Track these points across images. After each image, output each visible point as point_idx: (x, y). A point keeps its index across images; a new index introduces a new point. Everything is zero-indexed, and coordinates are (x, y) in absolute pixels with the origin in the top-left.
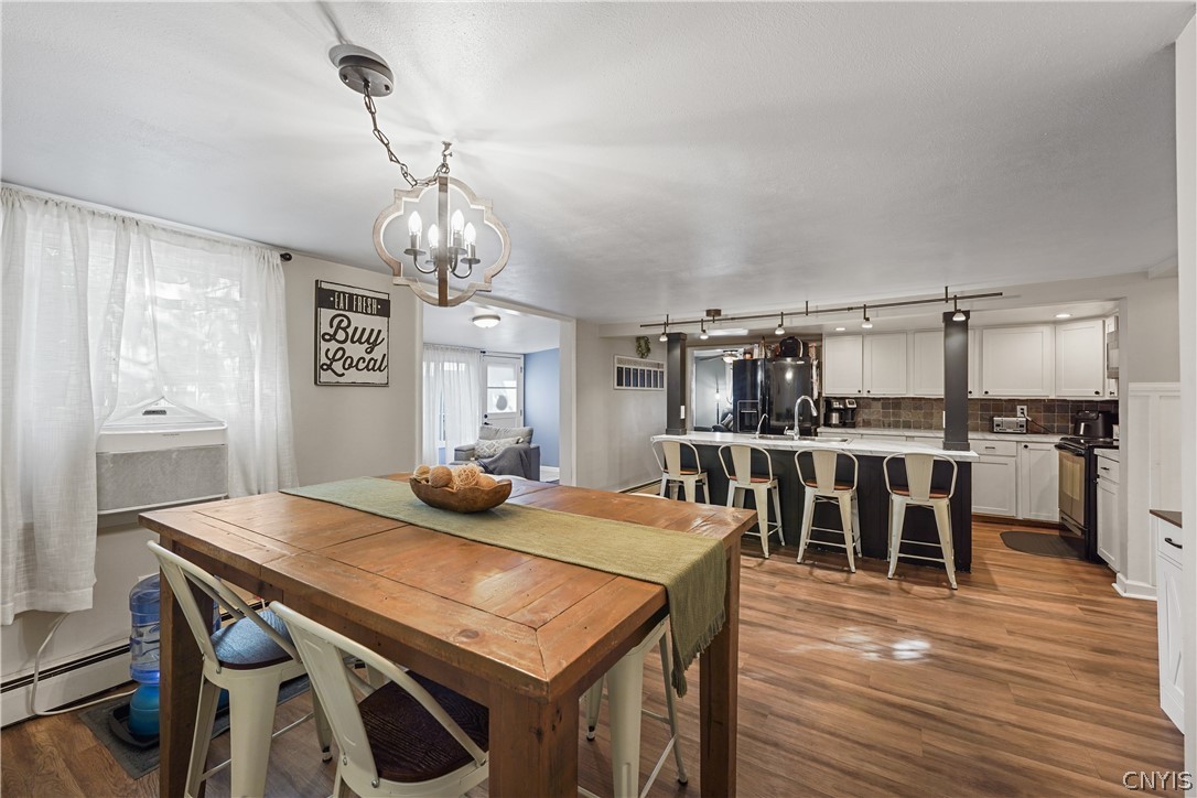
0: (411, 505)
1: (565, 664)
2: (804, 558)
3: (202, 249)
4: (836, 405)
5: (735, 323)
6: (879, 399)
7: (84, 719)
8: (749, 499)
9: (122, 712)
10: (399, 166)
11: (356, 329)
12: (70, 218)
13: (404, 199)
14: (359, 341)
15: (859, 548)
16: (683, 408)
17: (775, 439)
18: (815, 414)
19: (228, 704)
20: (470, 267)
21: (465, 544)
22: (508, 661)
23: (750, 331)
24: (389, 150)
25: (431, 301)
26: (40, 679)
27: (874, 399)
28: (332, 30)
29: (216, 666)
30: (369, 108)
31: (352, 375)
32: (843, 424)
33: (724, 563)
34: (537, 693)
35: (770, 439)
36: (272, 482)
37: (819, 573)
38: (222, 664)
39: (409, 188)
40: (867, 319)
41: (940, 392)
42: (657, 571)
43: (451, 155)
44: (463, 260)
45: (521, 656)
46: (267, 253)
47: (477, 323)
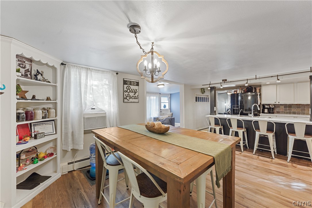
0: (145, 131)
1: (187, 174)
2: (256, 153)
3: (101, 73)
4: (266, 107)
5: (232, 83)
6: (283, 105)
7: (82, 172)
8: (237, 134)
9: (89, 171)
10: (142, 50)
11: (132, 89)
12: (78, 69)
13: (143, 57)
14: (132, 92)
15: (276, 151)
16: (215, 107)
17: (245, 117)
18: (259, 109)
19: (108, 173)
20: (159, 73)
21: (159, 142)
22: (172, 172)
23: (236, 85)
24: (140, 46)
25: (150, 82)
26: (75, 163)
27: (281, 105)
28: (128, 20)
29: (106, 164)
30: (136, 37)
31: (131, 100)
32: (269, 112)
33: (231, 152)
34: (180, 181)
35: (243, 117)
36: (115, 124)
37: (261, 158)
38: (107, 164)
39: (144, 55)
40: (279, 80)
41: (309, 102)
42: (211, 153)
43: (154, 45)
44: (157, 71)
45: (175, 171)
46: (113, 73)
47: (159, 86)
